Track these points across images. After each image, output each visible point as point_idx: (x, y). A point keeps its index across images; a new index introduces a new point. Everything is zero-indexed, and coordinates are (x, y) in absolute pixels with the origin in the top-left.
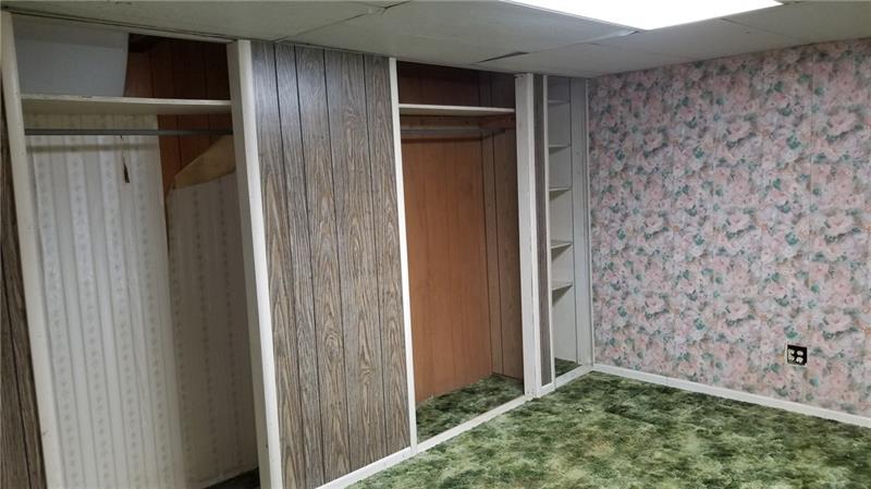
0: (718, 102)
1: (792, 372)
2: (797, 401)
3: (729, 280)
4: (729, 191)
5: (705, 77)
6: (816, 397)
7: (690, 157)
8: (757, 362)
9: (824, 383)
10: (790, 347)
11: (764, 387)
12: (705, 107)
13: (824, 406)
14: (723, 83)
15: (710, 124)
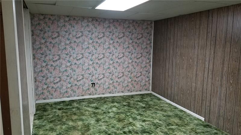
0: (73, 27)
1: (92, 89)
2: (93, 95)
3: (77, 71)
4: (77, 49)
5: (69, 20)
6: (97, 93)
7: (66, 40)
8: (84, 89)
9: (98, 90)
10: (92, 84)
11: (86, 94)
12: (70, 28)
13: (99, 95)
14: (75, 22)
15: (71, 32)
